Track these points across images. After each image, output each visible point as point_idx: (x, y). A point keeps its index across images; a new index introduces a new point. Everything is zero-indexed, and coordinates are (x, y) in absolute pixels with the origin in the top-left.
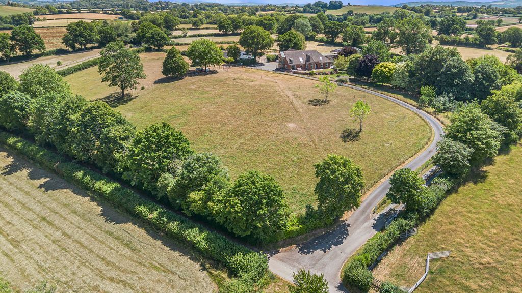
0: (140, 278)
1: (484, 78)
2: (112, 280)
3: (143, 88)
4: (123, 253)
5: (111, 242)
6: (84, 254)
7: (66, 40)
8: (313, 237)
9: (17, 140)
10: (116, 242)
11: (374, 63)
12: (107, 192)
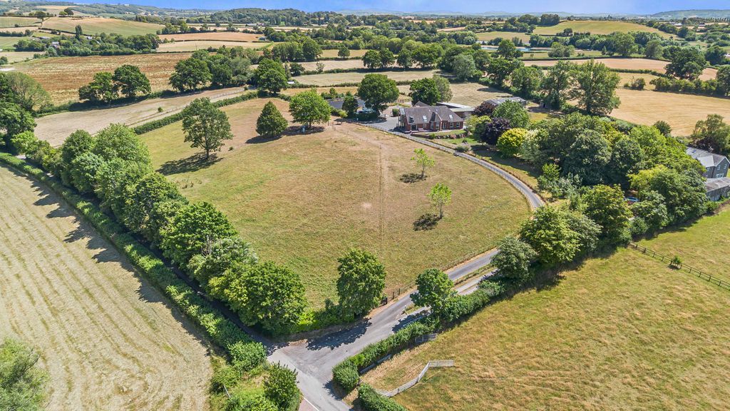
0: (150, 356)
1: (621, 159)
2: (125, 355)
3: (231, 149)
4: (143, 331)
5: (138, 319)
6: (110, 328)
7: (173, 81)
8: (328, 333)
9: (86, 204)
10: (142, 321)
11: (502, 129)
12: (147, 269)
